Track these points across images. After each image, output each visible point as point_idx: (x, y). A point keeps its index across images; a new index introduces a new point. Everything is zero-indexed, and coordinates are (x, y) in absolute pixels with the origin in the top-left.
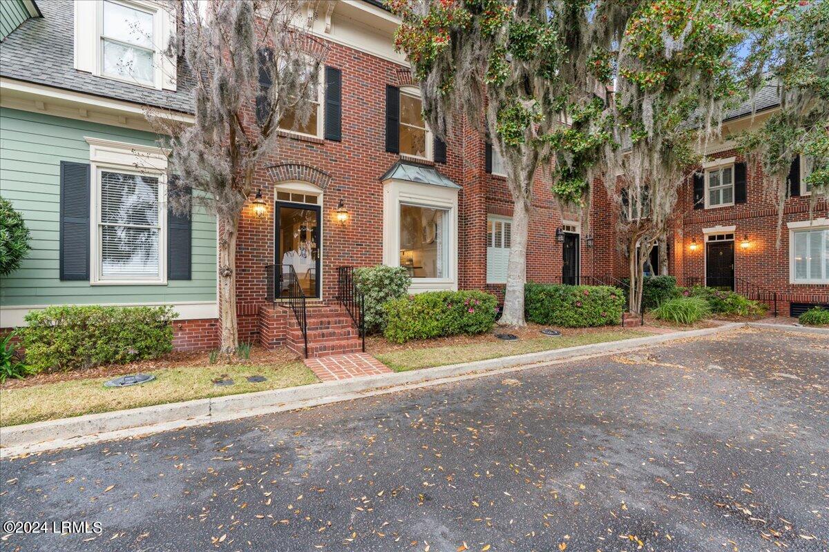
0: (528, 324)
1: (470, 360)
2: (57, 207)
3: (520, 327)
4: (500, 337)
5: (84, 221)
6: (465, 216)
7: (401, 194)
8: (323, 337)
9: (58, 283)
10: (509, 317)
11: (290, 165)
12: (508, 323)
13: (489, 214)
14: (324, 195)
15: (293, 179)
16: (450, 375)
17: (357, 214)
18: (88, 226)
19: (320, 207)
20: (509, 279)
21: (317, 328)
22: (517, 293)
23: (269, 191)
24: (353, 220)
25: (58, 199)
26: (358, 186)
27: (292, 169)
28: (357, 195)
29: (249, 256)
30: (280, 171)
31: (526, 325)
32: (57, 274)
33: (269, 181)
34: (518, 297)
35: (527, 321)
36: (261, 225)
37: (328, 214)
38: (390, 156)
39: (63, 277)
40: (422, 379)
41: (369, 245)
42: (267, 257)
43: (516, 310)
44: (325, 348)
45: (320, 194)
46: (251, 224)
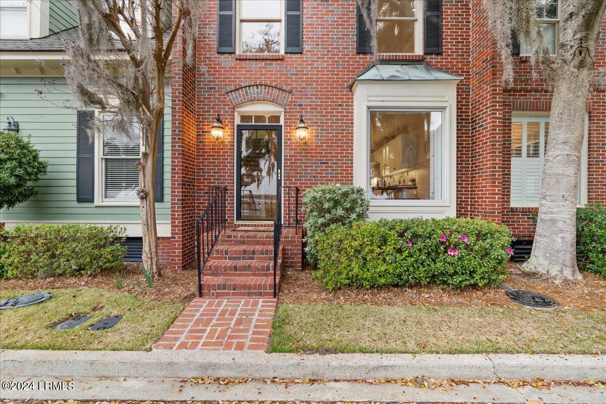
0: (585, 277)
1: (423, 348)
2: (75, 147)
3: (566, 281)
4: (516, 297)
5: (90, 155)
6: (472, 118)
7: (370, 99)
8: (236, 270)
9: (76, 204)
10: (542, 260)
11: (249, 86)
12: (541, 270)
13: (513, 113)
14: (285, 112)
15: (252, 101)
16: (364, 376)
17: (321, 130)
18: (92, 159)
19: (281, 126)
20: (544, 202)
21: (240, 258)
22: (560, 225)
23: (229, 115)
24: (317, 136)
25: (75, 140)
26: (322, 98)
27: (251, 90)
28: (321, 109)
29: (211, 179)
30: (239, 94)
31: (580, 277)
32: (74, 197)
33: (229, 105)
34: (562, 231)
35: (582, 269)
36: (222, 149)
37: (289, 133)
38: (363, 58)
39: (79, 200)
40: (305, 376)
41: (335, 163)
42: (227, 180)
43: (558, 251)
44: (224, 287)
45: (281, 112)
46: (212, 149)
